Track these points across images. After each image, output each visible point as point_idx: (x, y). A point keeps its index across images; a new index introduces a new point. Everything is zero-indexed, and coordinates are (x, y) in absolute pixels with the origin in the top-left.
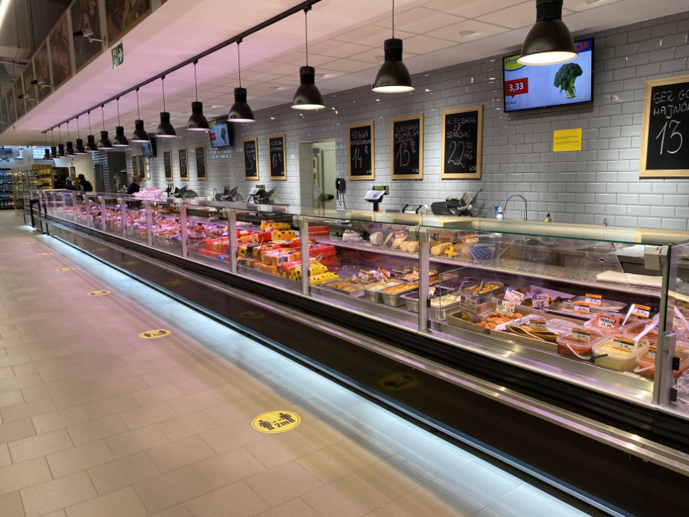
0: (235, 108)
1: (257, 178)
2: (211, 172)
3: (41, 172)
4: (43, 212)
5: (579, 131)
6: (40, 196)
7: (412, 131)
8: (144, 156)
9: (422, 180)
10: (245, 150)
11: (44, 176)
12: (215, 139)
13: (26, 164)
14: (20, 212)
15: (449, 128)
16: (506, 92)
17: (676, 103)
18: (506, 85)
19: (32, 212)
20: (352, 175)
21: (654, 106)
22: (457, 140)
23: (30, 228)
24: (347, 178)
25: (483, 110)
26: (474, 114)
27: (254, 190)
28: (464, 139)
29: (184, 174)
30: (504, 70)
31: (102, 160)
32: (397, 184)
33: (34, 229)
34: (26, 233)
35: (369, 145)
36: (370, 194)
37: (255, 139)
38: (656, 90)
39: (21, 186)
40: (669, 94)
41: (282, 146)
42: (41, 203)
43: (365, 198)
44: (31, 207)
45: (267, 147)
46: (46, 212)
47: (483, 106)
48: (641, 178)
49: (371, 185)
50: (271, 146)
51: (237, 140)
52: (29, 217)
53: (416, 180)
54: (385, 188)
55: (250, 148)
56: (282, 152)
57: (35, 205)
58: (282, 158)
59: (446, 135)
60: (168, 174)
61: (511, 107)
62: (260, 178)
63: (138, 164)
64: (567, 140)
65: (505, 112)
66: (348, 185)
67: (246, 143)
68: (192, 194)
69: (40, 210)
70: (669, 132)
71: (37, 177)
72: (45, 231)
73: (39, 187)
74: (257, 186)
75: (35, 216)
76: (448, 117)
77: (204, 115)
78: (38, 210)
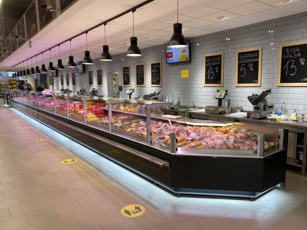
0: (85, 59)
1: (93, 85)
2: (77, 83)
3: (12, 82)
4: (11, 99)
5: (188, 70)
6: (10, 92)
7: (141, 69)
8: (53, 76)
9: (145, 87)
10: (89, 75)
11: (13, 84)
12: (78, 70)
13: (6, 79)
14: (3, 99)
15: (152, 69)
16: (167, 57)
17: (212, 62)
18: (167, 54)
19: (7, 99)
20: (124, 84)
21: (206, 63)
22: (155, 73)
23: (7, 105)
24: (123, 86)
25: (162, 62)
26: (159, 64)
27: (91, 90)
28: (157, 72)
29: (68, 84)
30: (166, 49)
31: (38, 77)
32: (138, 88)
33: (8, 106)
34: (5, 107)
35: (129, 74)
36: (128, 92)
37: (92, 70)
38: (207, 58)
39: (4, 88)
40: (210, 59)
41: (101, 73)
42: (11, 95)
43: (126, 93)
44: (7, 97)
45: (96, 73)
46: (12, 99)
47: (162, 61)
48: (204, 87)
49: (129, 88)
50: (98, 73)
51: (86, 71)
52: (6, 101)
53: (144, 87)
54: (133, 89)
55: (90, 73)
56: (101, 76)
57: (9, 96)
58: (101, 78)
59: (152, 71)
60: (62, 84)
61: (168, 62)
62: (94, 86)
63: (51, 79)
64: (185, 73)
65: (167, 63)
66: (123, 88)
67: (89, 72)
68: (70, 91)
69: (10, 98)
70: (210, 71)
71: (10, 85)
72: (12, 107)
73: (11, 89)
74: (93, 89)
75: (8, 100)
76: (152, 65)
77: (74, 61)
78: (9, 98)
